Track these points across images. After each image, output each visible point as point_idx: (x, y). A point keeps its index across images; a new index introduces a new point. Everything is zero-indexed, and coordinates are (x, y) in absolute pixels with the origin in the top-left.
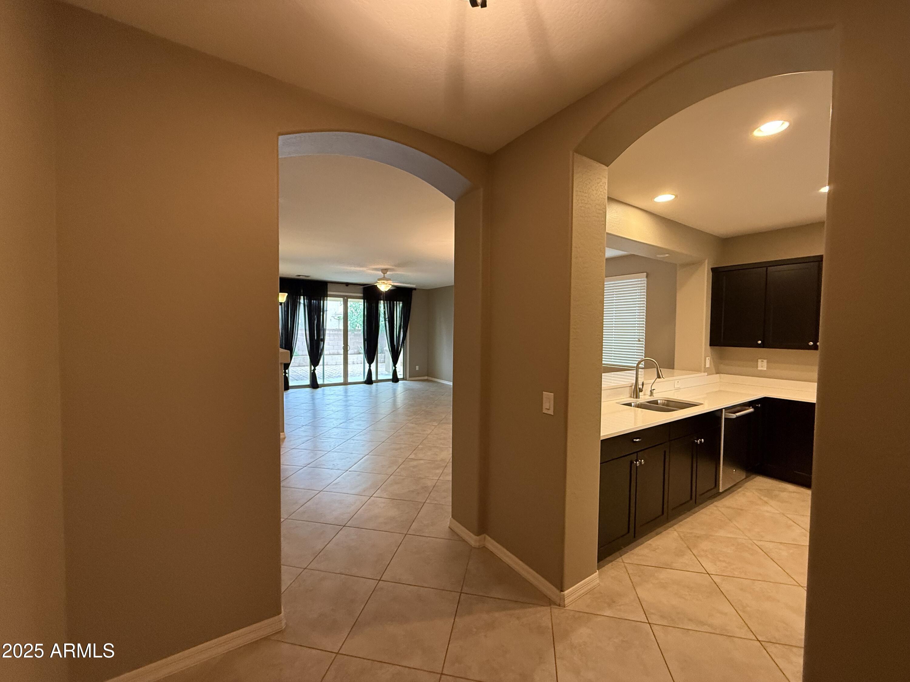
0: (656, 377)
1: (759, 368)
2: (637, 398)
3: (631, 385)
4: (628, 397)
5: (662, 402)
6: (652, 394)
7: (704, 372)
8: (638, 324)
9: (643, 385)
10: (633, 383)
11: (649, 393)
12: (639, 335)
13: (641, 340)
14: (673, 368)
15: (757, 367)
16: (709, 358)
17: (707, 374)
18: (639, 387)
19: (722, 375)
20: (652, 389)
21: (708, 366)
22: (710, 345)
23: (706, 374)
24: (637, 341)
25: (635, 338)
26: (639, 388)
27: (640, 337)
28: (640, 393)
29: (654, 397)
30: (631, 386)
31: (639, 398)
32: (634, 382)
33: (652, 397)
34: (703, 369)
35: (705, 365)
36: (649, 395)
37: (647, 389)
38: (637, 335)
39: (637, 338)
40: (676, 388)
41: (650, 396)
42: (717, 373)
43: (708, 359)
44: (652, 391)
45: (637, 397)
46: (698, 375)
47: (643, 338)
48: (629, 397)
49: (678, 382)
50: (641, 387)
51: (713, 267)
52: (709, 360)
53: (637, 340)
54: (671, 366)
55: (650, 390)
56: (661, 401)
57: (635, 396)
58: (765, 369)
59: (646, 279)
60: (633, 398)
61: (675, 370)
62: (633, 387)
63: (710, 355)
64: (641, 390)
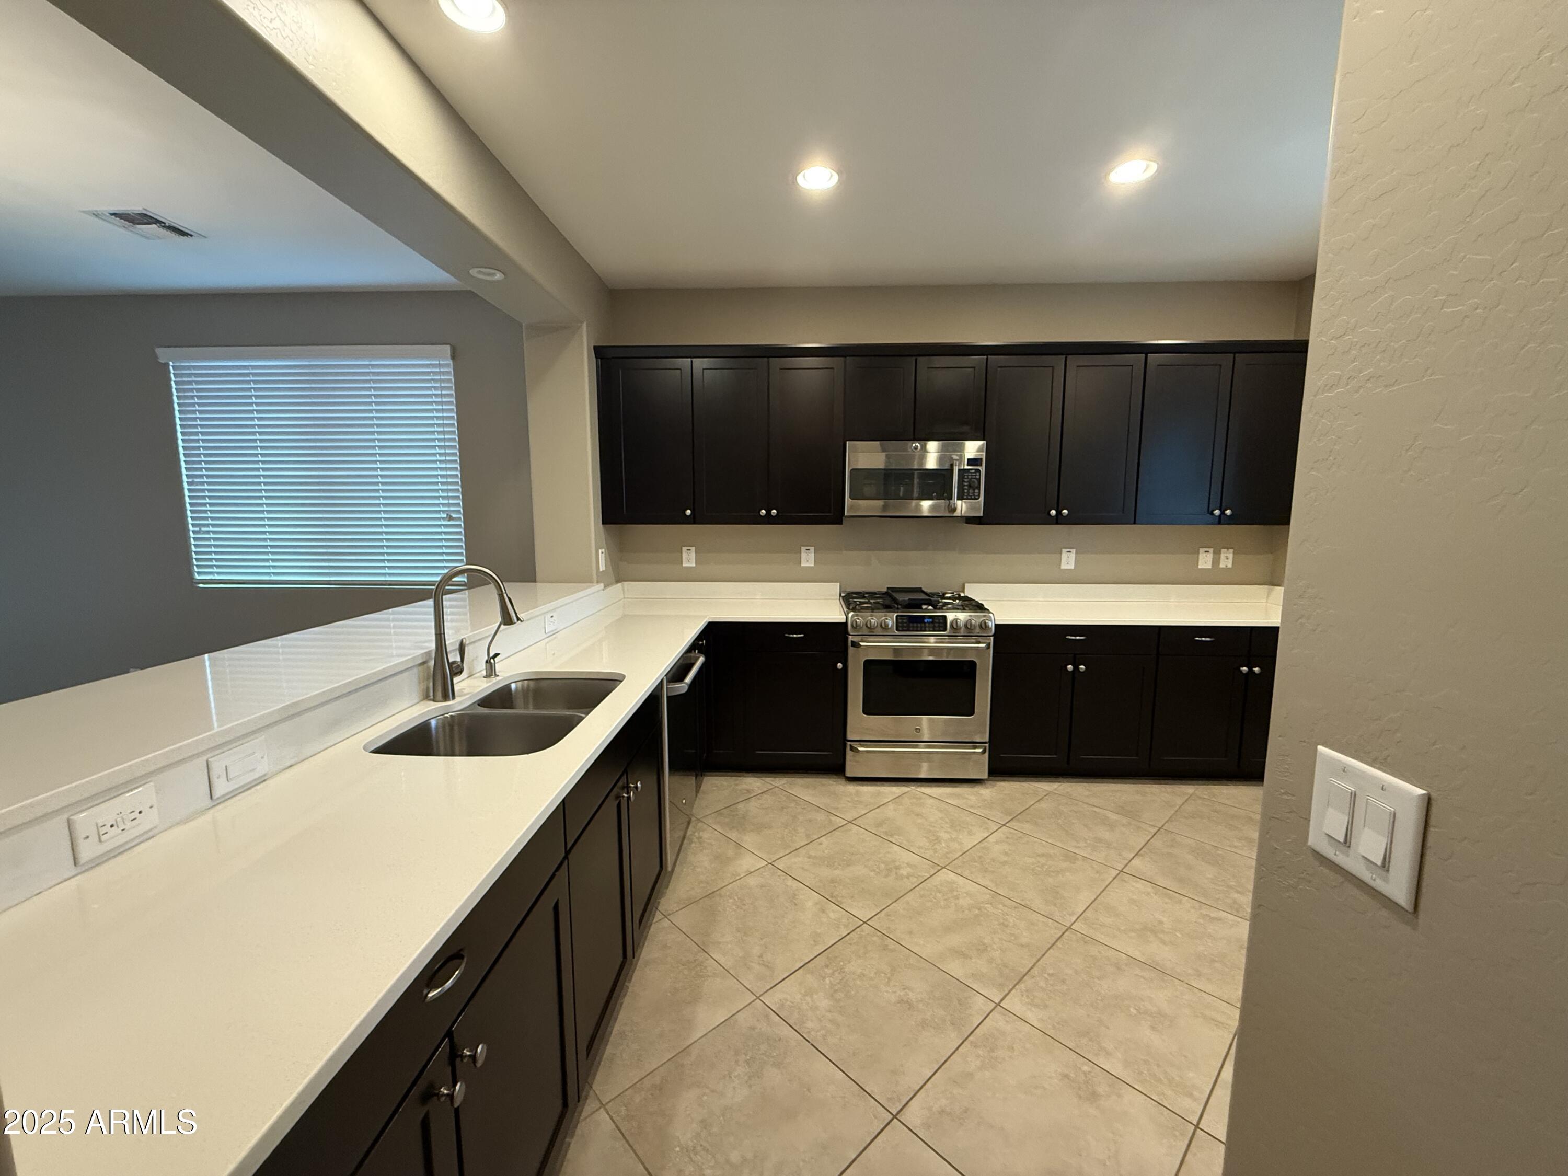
0: (500, 619)
1: (684, 565)
2: (446, 697)
3: (424, 660)
4: (415, 701)
5: (523, 686)
6: (491, 670)
7: (598, 582)
8: (442, 476)
9: (462, 649)
10: (429, 653)
11: (481, 667)
12: (449, 505)
13: (454, 516)
14: (535, 581)
15: (682, 564)
16: (603, 550)
17: (603, 587)
18: (451, 660)
19: (626, 583)
20: (491, 655)
21: (602, 568)
22: (604, 523)
23: (601, 586)
24: (443, 518)
25: (438, 512)
26: (450, 665)
27: (452, 509)
28: (456, 680)
29: (498, 678)
30: (424, 663)
31: (454, 697)
32: (433, 646)
33: (494, 680)
34: (595, 576)
35: (598, 568)
36: (484, 673)
37: (476, 658)
38: (443, 505)
39: (444, 512)
40: (548, 633)
41: (487, 676)
42: (618, 581)
43: (602, 553)
44: (492, 661)
45: (448, 693)
46: (589, 591)
47: (458, 512)
48: (422, 701)
49: (552, 617)
50: (454, 657)
51: (596, 345)
52: (604, 554)
53: (445, 516)
54: (528, 574)
55: (486, 658)
56: (519, 684)
57: (439, 694)
58: (694, 565)
59: (451, 362)
60: (434, 700)
61: (539, 585)
62: (432, 663)
63: (605, 545)
64: (457, 670)
